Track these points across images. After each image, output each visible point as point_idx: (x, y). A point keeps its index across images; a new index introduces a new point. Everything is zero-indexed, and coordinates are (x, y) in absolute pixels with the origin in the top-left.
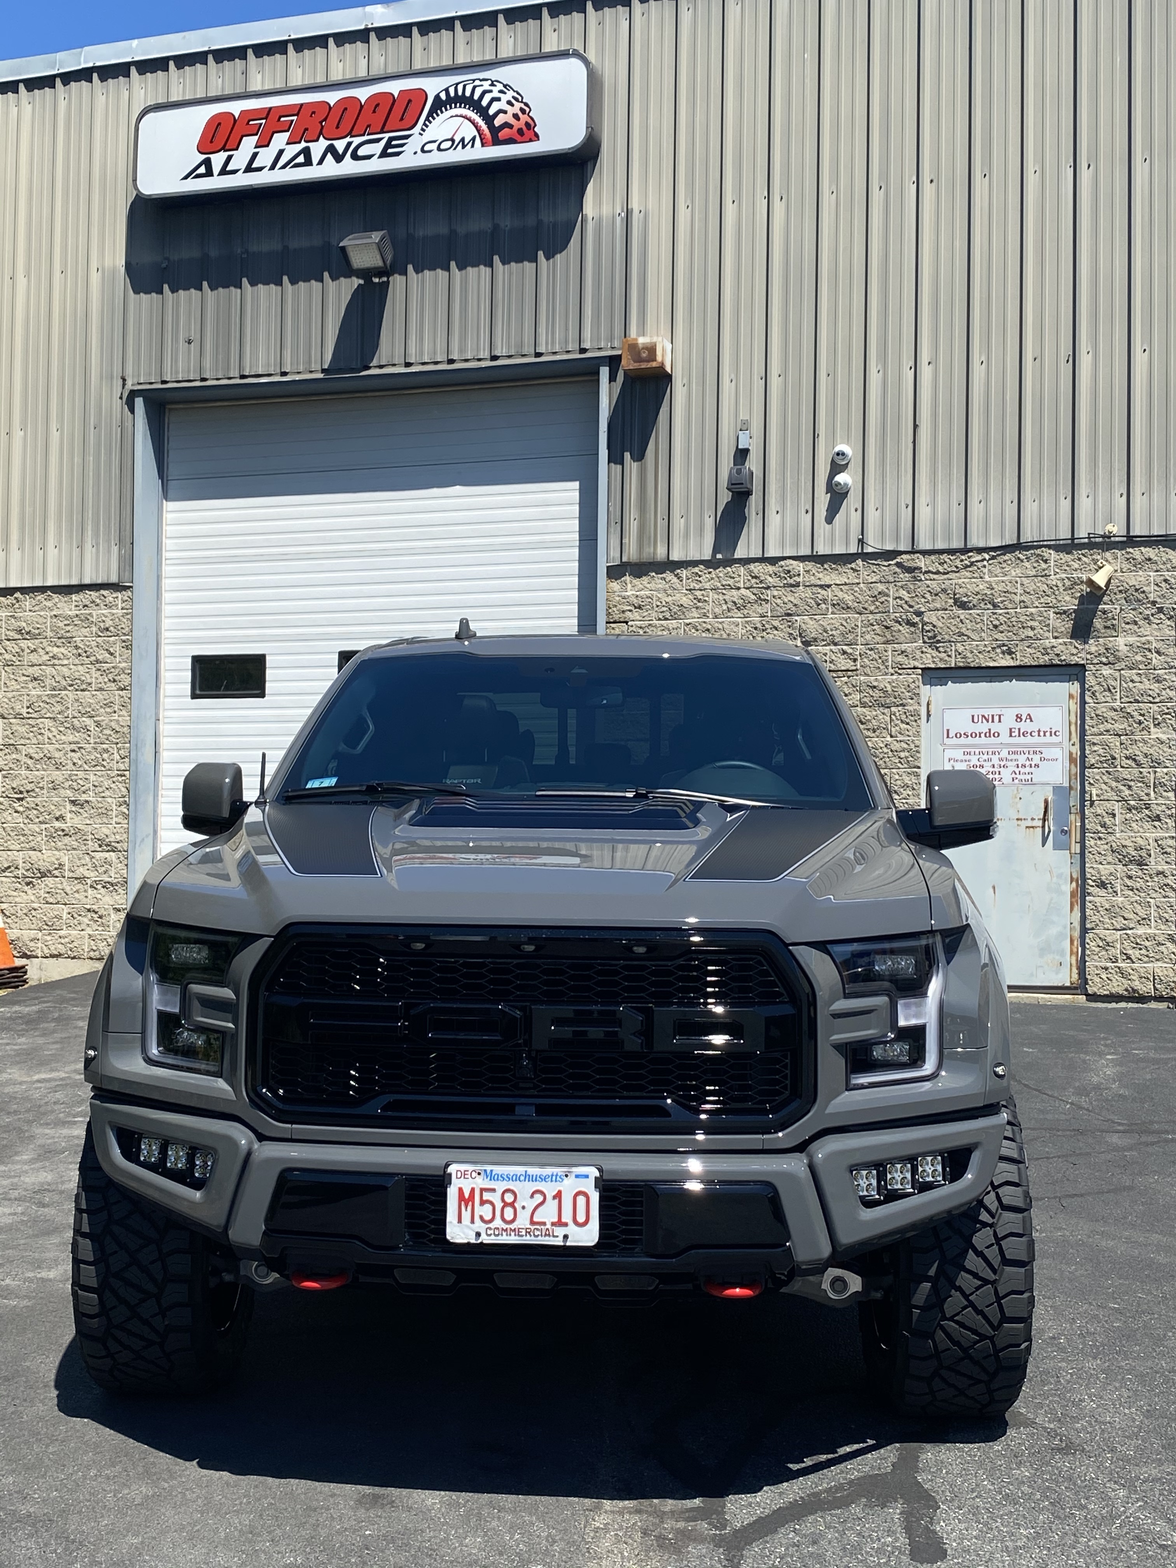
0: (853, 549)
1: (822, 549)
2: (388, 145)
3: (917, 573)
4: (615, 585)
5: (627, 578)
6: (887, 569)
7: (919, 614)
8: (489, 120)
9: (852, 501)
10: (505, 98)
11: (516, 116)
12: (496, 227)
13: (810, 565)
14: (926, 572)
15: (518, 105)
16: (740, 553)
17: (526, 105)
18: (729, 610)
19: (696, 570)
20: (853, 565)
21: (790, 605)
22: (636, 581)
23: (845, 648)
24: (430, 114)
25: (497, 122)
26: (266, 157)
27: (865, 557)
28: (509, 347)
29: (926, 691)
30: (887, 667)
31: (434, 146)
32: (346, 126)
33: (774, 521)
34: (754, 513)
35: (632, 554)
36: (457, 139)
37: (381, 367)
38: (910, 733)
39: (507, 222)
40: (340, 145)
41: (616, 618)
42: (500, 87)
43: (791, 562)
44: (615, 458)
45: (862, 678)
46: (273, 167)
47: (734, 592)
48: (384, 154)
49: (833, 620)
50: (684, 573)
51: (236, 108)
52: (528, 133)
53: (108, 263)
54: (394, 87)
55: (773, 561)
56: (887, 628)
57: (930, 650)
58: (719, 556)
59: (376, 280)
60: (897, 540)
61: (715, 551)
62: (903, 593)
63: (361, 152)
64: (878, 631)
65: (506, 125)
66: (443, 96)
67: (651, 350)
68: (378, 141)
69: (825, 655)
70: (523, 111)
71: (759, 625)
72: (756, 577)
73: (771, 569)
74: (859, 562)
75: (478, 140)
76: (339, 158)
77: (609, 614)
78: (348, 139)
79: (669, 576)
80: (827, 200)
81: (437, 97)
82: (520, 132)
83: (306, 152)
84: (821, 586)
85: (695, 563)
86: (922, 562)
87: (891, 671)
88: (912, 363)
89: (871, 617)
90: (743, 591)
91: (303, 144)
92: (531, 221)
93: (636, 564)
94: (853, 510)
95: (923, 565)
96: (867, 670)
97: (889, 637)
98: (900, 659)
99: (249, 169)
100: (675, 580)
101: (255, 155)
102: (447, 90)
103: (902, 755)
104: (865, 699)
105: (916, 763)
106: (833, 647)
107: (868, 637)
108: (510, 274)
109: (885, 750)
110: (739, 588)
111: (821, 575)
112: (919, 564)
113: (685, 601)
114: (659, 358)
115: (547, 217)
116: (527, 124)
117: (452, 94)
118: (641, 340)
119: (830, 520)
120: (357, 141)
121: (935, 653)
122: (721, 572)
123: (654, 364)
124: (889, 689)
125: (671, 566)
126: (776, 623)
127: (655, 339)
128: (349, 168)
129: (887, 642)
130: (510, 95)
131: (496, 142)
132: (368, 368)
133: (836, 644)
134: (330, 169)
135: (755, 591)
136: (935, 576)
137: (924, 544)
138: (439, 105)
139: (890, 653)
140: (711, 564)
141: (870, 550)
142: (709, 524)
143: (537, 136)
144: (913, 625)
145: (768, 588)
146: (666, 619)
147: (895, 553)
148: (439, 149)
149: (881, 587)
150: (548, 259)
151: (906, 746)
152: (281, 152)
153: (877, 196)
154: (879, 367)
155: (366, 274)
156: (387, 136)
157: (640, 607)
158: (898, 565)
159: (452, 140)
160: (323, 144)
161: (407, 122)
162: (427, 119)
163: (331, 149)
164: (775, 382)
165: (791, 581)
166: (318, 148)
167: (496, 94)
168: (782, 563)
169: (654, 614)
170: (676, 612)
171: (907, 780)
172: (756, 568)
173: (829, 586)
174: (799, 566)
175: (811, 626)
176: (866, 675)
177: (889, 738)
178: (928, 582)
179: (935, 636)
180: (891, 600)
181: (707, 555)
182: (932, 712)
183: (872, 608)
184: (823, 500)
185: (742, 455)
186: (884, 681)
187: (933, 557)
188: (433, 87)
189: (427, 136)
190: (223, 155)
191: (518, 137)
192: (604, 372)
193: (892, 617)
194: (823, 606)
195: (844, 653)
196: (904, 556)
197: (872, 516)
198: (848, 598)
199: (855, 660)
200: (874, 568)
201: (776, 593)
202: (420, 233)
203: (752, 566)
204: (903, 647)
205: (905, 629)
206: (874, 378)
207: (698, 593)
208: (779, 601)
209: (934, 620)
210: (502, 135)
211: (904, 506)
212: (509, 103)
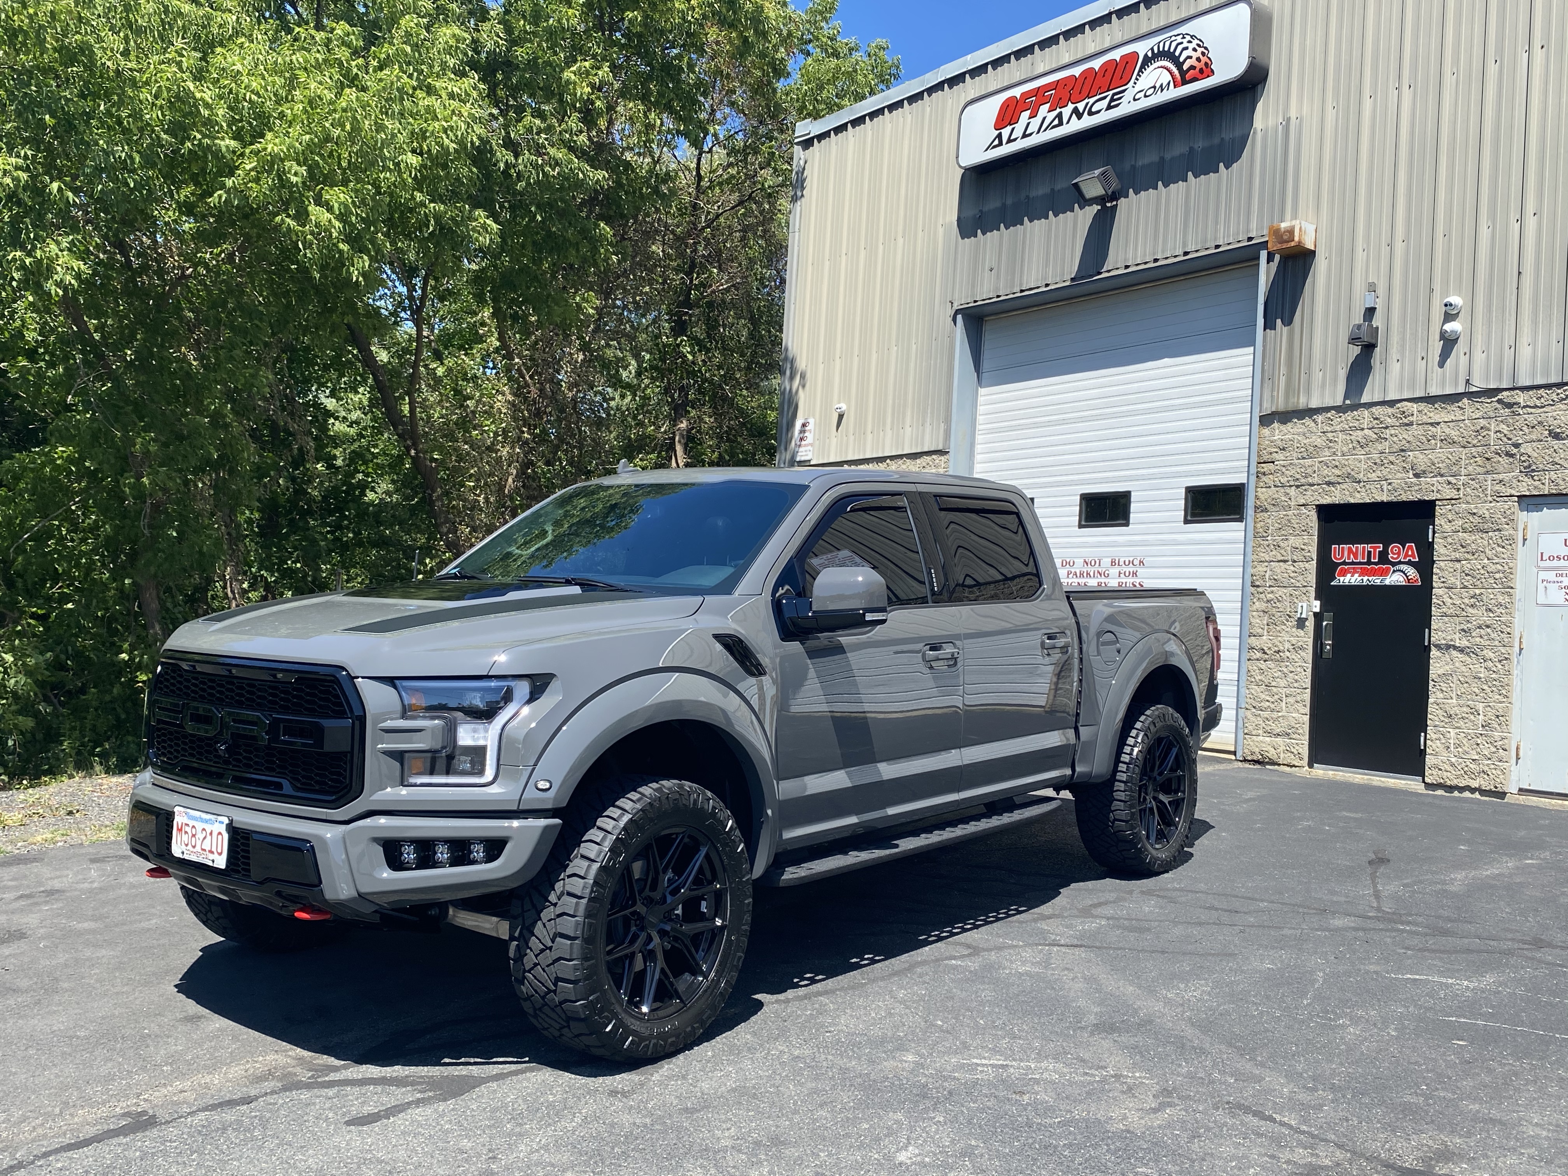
0: (1461, 390)
1: (1434, 391)
2: (1112, 100)
3: (1515, 407)
4: (1266, 431)
5: (1276, 425)
6: (1489, 406)
7: (1517, 446)
8: (1179, 65)
9: (1460, 348)
10: (1191, 46)
11: (1198, 59)
12: (1191, 149)
13: (1422, 406)
14: (1524, 407)
15: (1200, 50)
16: (1365, 399)
17: (1206, 48)
18: (1354, 448)
19: (1329, 415)
20: (1460, 404)
21: (1404, 442)
22: (1283, 428)
23: (1450, 479)
24: (1140, 71)
25: (1185, 67)
26: (1035, 123)
27: (1470, 395)
28: (1196, 244)
29: (1523, 516)
30: (1486, 495)
31: (1142, 94)
32: (1085, 92)
33: (1395, 368)
34: (1378, 363)
35: (1281, 406)
36: (1158, 86)
37: (1109, 271)
38: (1505, 556)
39: (1200, 144)
40: (1081, 106)
41: (1265, 458)
42: (1188, 38)
43: (1406, 403)
44: (1269, 325)
45: (1464, 506)
46: (1038, 132)
47: (1359, 433)
48: (1109, 107)
49: (1440, 455)
50: (1320, 418)
51: (1017, 92)
52: (1206, 70)
53: (948, 220)
54: (1116, 55)
55: (1392, 403)
56: (1488, 459)
57: (1526, 479)
58: (1348, 402)
59: (1109, 205)
60: (1500, 379)
61: (1346, 397)
62: (1504, 428)
63: (1094, 110)
64: (1480, 463)
65: (1192, 67)
66: (1150, 54)
67: (1291, 231)
68: (1105, 98)
69: (1433, 485)
70: (1203, 54)
71: (1378, 461)
72: (1377, 419)
73: (1390, 410)
74: (1465, 400)
75: (1172, 84)
76: (1080, 116)
77: (1259, 456)
78: (1086, 101)
79: (1307, 421)
80: (1449, 80)
81: (1146, 55)
82: (1201, 71)
83: (1060, 116)
84: (1432, 424)
85: (1327, 409)
86: (1521, 398)
87: (1490, 499)
88: (1518, 217)
89: (1474, 449)
90: (1366, 431)
91: (1058, 110)
92: (1216, 141)
93: (1282, 413)
94: (1462, 354)
95: (1521, 401)
96: (1469, 499)
97: (1489, 467)
98: (1497, 487)
99: (1025, 136)
100: (1313, 424)
101: (1028, 124)
102: (1152, 49)
103: (1497, 576)
104: (1466, 525)
105: (1510, 584)
106: (1439, 478)
107: (1470, 468)
108: (1200, 185)
109: (1482, 572)
110: (1363, 429)
111: (1432, 415)
112: (1518, 400)
113: (1319, 442)
114: (1296, 239)
115: (1227, 135)
116: (1206, 64)
117: (1156, 51)
118: (1283, 225)
119: (1441, 364)
120: (1092, 100)
121: (1530, 482)
122: (1349, 415)
123: (1293, 244)
124: (1487, 515)
125: (1311, 412)
126: (1392, 458)
127: (1293, 223)
128: (1087, 122)
129: (1487, 473)
130: (1196, 42)
131: (1185, 82)
132: (1100, 273)
133: (1442, 476)
134: (1075, 126)
135: (1376, 431)
136: (1533, 410)
137: (1524, 380)
138: (1147, 61)
139: (1489, 482)
140: (1340, 409)
141: (1475, 389)
142: (1342, 374)
143: (1212, 71)
144: (1512, 456)
145: (1387, 428)
146: (1304, 458)
147: (1499, 390)
148: (1146, 96)
149: (1483, 422)
150: (1227, 168)
151: (1501, 568)
152: (1044, 118)
153: (1492, 69)
154: (1490, 224)
155: (1101, 200)
156: (1111, 93)
157: (1284, 449)
158: (1500, 401)
159: (1154, 87)
160: (1071, 107)
161: (1124, 81)
162: (1138, 75)
163: (1076, 111)
164: (1399, 247)
165: (1406, 421)
166: (1067, 111)
167: (1185, 45)
168: (1399, 405)
169: (1295, 455)
170: (1310, 453)
171: (1500, 599)
172: (1375, 410)
173: (1438, 424)
174: (1414, 407)
175: (1420, 459)
176: (1468, 503)
177: (1486, 561)
178: (1526, 416)
179: (1530, 466)
180: (1492, 434)
181: (1339, 402)
182: (1528, 537)
183: (1475, 442)
184: (1437, 346)
185: (1370, 312)
186: (1483, 509)
187: (1531, 393)
188: (1142, 48)
189: (1138, 87)
190: (1009, 128)
191: (1200, 76)
192: (1264, 254)
193: (1493, 449)
194: (1433, 442)
195: (1449, 483)
196: (1505, 393)
197: (1479, 358)
198: (1454, 434)
199: (1458, 490)
200: (1478, 405)
201: (1393, 432)
202: (1140, 163)
203: (1374, 409)
204: (1501, 477)
205: (1504, 460)
206: (1484, 233)
207: (1330, 435)
208: (1395, 439)
209: (1529, 451)
210: (1188, 76)
211: (1507, 347)
212: (1195, 50)
